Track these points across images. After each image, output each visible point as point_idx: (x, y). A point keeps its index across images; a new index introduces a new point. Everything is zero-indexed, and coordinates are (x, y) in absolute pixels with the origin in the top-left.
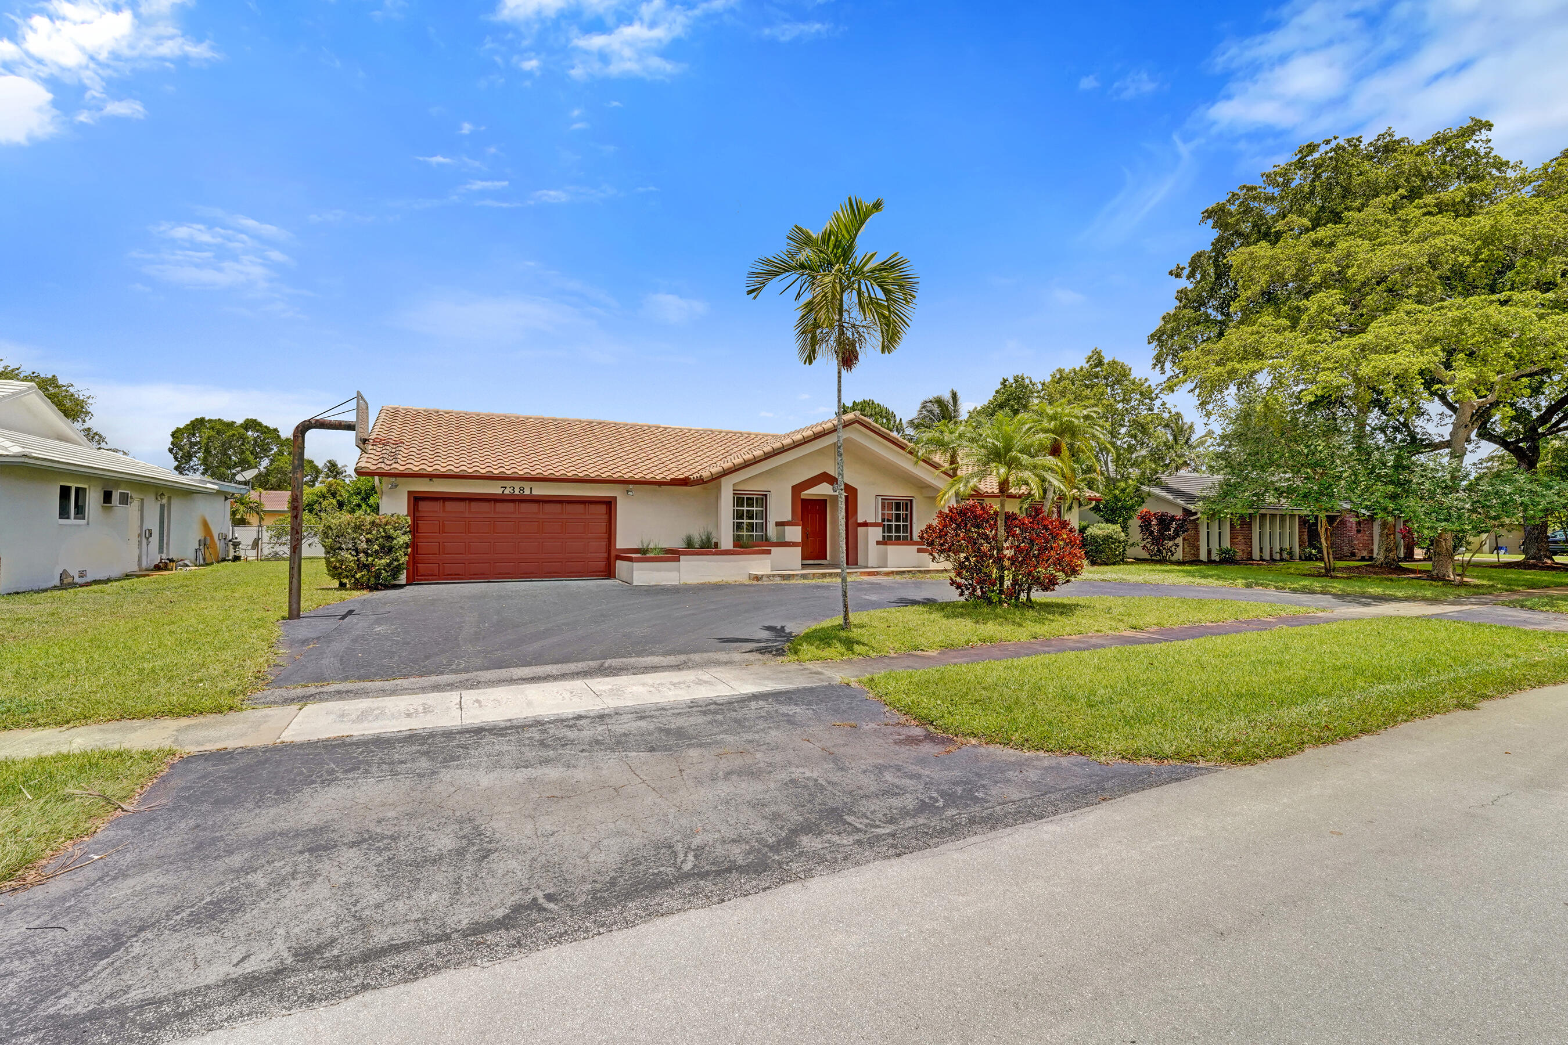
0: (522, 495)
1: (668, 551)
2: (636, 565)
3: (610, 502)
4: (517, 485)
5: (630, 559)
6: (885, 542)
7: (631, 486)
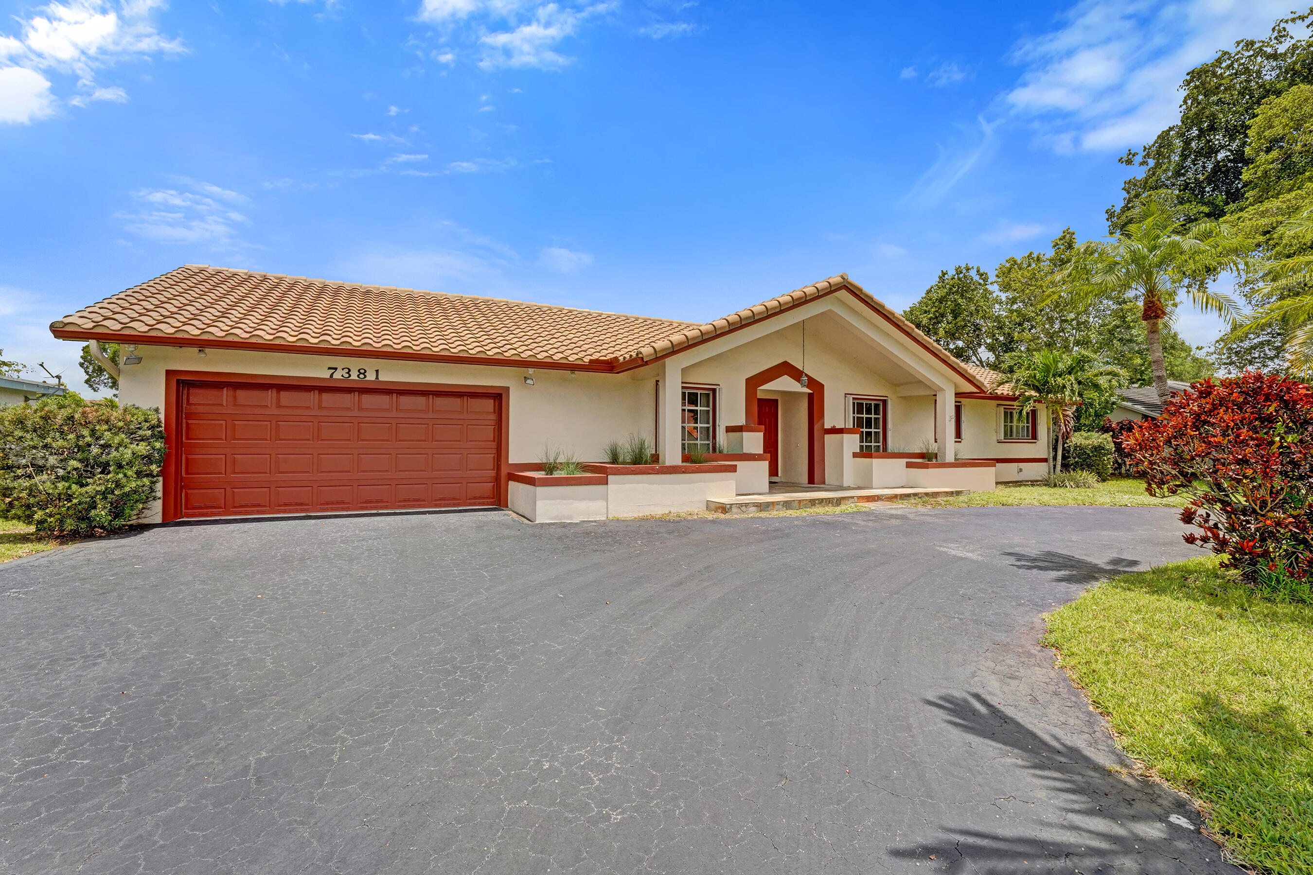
0: (362, 381)
1: (585, 467)
2: (540, 490)
3: (500, 395)
4: (355, 364)
5: (531, 481)
6: (865, 453)
7: (531, 371)
